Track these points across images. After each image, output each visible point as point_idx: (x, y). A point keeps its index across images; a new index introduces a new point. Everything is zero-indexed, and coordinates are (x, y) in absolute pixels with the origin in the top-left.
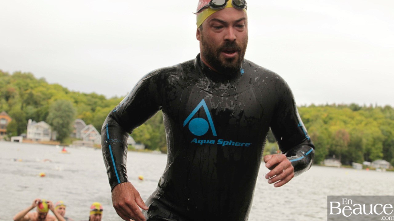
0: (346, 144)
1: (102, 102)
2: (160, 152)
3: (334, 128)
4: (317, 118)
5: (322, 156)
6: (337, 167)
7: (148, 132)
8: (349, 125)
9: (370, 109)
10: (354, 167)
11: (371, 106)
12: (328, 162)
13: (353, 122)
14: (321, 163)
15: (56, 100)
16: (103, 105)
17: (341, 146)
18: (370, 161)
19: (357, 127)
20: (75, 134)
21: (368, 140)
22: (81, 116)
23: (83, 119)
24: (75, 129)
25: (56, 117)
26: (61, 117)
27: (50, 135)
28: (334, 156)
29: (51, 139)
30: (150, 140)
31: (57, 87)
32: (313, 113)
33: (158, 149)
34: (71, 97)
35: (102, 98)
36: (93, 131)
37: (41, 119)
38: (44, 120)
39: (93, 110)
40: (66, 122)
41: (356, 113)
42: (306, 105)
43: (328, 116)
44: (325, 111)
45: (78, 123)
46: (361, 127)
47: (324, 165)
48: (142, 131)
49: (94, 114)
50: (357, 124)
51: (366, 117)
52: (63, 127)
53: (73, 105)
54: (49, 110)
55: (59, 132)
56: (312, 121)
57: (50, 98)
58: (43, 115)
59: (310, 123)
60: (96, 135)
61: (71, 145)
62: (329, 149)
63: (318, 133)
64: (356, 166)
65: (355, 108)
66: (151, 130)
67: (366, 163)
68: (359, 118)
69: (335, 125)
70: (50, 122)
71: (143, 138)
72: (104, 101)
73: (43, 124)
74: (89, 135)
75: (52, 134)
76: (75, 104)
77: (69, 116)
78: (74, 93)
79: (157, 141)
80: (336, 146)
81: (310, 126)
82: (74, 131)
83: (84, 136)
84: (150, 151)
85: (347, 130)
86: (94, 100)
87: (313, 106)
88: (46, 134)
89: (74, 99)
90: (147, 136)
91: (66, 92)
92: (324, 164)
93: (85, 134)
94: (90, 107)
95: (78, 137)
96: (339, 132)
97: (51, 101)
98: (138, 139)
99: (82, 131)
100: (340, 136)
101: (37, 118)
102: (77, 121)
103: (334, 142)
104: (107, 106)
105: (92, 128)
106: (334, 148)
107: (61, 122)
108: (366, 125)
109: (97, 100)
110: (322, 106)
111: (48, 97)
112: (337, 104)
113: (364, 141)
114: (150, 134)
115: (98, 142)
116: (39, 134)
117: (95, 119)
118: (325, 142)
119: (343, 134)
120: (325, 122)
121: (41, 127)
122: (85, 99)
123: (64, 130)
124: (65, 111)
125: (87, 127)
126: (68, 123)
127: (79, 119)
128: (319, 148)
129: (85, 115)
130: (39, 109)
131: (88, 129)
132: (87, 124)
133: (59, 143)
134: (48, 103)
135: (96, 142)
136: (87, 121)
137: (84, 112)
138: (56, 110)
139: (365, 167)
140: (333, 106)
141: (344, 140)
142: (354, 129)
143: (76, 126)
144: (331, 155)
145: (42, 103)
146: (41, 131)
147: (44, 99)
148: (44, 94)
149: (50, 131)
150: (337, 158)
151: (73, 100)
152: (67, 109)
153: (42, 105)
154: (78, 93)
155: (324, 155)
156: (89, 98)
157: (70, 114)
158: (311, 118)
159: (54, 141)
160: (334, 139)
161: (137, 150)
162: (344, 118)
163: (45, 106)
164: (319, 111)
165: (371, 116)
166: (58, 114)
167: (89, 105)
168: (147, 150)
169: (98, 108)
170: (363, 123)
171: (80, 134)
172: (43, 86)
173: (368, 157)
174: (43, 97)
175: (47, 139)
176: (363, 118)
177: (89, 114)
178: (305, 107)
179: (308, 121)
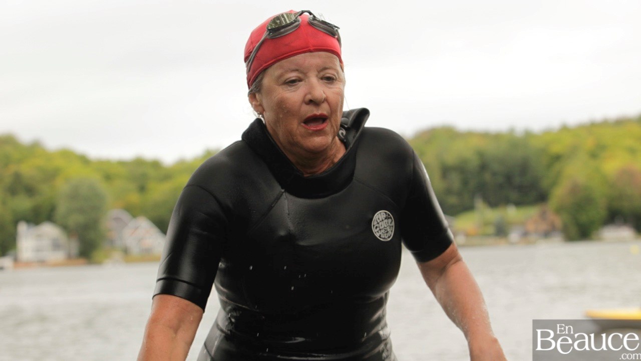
1: (158, 172)
3: (612, 166)
4: (574, 150)
5: (594, 222)
12: (609, 233)
14: (595, 234)
15: (66, 180)
16: (159, 177)
17: (629, 199)
20: (112, 242)
22: (121, 204)
23: (125, 209)
24: (111, 229)
25: (73, 211)
26: (81, 211)
27: (65, 248)
29: (69, 257)
31: (67, 154)
32: (568, 141)
34: (96, 170)
35: (156, 165)
37: (42, 217)
38: (50, 218)
39: (142, 189)
40: (91, 218)
43: (596, 143)
44: (589, 134)
45: (117, 219)
47: (599, 239)
49: (145, 196)
52: (87, 229)
53: (102, 185)
54: (56, 201)
57: (54, 178)
70: (62, 222)
73: (49, 230)
75: (68, 245)
76: (106, 183)
82: (111, 236)
83: (129, 241)
87: (565, 129)
88: (56, 246)
89: (103, 171)
91: (84, 160)
92: (599, 236)
94: (134, 185)
95: (118, 244)
96: (623, 172)
97: (59, 182)
99: (126, 232)
100: (625, 178)
101: (35, 217)
103: (615, 191)
104: (167, 178)
105: (144, 222)
107: (82, 220)
109: (147, 170)
110: (582, 127)
111: (51, 175)
112: (611, 118)
116: (43, 249)
117: (148, 205)
119: (631, 175)
120: (594, 156)
121: (45, 234)
122: (123, 172)
124: (88, 199)
125: (133, 223)
126: (96, 221)
127: (116, 210)
129: (127, 200)
130: (36, 200)
132: (134, 217)
133: (82, 261)
134: (53, 188)
136: (133, 211)
138: (69, 198)
140: (605, 123)
143: (112, 225)
144: (613, 217)
145: (42, 188)
146: (46, 242)
147: (44, 181)
148: (42, 170)
152: (90, 194)
153: (40, 192)
154: (109, 162)
157: (99, 203)
158: (563, 152)
159: (75, 257)
163: (47, 195)
164: (578, 135)
166: (75, 205)
167: (133, 180)
169: (152, 184)
171: (122, 238)
172: (37, 156)
174: (41, 176)
175: (59, 256)
177: (135, 198)
178: (547, 132)
179: (557, 158)
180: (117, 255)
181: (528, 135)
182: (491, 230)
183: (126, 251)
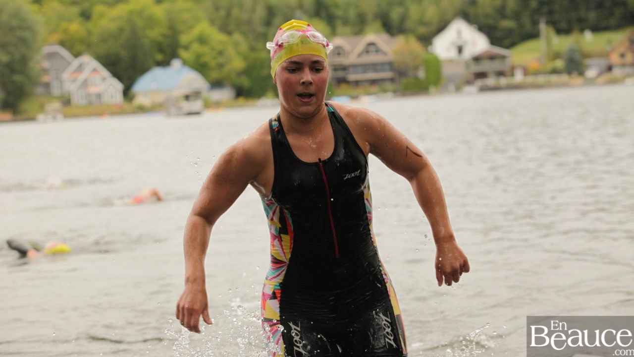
7: (239, 53)
20: (47, 85)
22: (57, 37)
23: (62, 44)
24: (45, 71)
26: (3, 46)
30: (247, 72)
36: (95, 70)
39: (86, 16)
40: (17, 56)
45: (51, 56)
48: (221, 53)
49: (90, 25)
52: (13, 71)
53: (30, 10)
55: (5, 87)
60: (104, 79)
61: (41, 117)
66: (244, 47)
71: (226, 70)
74: (85, 84)
76: (35, 7)
77: (23, 40)
82: (46, 79)
83: (71, 87)
84: (251, 102)
90: (238, 64)
93: (74, 81)
94: (75, 10)
95: (56, 91)
98: (215, 75)
99: (66, 75)
102: (46, 49)
105: (89, 62)
107: (5, 59)
114: (245, 58)
115: (112, 97)
117: (94, 39)
123: (17, 78)
124: (11, 29)
125: (76, 62)
126: (24, 60)
127: (52, 44)
129: (65, 31)
131: (80, 68)
132: (77, 55)
133: (8, 116)
136: (75, 47)
137: (64, 25)
143: (46, 64)
152: (14, 22)
157: (27, 34)
161: (217, 105)
167: (75, 3)
168: (241, 100)
169: (98, 9)
171: (61, 82)
177: (76, 27)
180: (56, 105)
182: (559, 64)
183: (67, 101)
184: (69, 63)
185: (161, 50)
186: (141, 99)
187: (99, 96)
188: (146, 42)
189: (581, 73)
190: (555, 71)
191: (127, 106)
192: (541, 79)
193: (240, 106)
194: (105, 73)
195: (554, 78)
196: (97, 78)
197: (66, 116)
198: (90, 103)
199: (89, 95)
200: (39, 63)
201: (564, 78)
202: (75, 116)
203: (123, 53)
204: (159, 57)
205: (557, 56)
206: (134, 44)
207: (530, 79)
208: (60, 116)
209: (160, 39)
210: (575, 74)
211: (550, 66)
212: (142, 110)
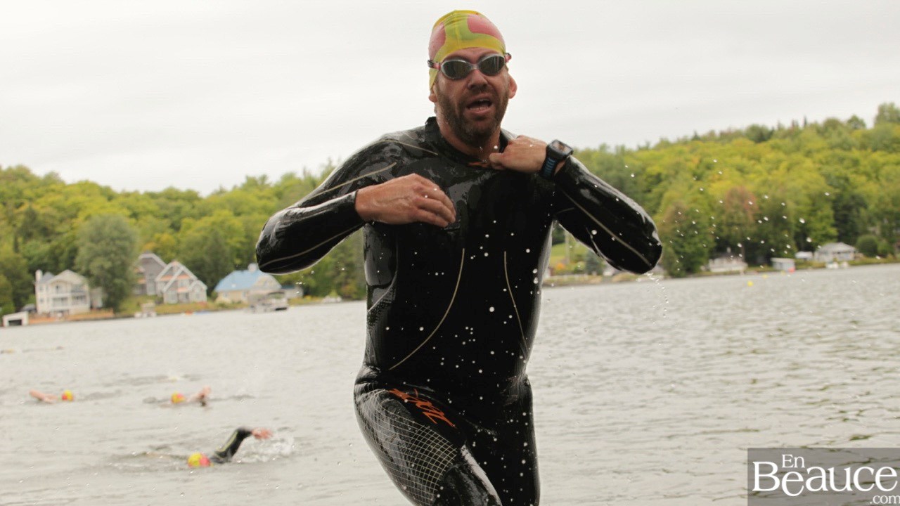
0: (751, 219)
1: (193, 207)
2: (339, 299)
3: (720, 187)
4: (677, 169)
5: (701, 254)
6: (737, 273)
8: (752, 176)
9: (793, 133)
10: (778, 267)
11: (795, 125)
12: (718, 265)
13: (758, 167)
14: (702, 268)
15: (88, 218)
16: (195, 211)
17: (739, 225)
18: (810, 248)
19: (770, 178)
20: (143, 287)
21: (797, 203)
22: (151, 246)
23: (155, 251)
24: (141, 275)
25: (97, 255)
26: (106, 254)
27: (88, 299)
28: (729, 250)
29: (92, 307)
31: (87, 188)
32: (668, 159)
33: (334, 293)
34: (123, 205)
35: (191, 197)
36: (183, 273)
37: (62, 265)
38: (70, 266)
39: (175, 227)
40: (118, 263)
41: (762, 147)
42: (648, 144)
43: (701, 161)
44: (693, 151)
45: (146, 262)
46: (779, 175)
47: (709, 274)
49: (179, 235)
50: (769, 172)
51: (787, 153)
52: (114, 276)
53: (129, 223)
54: (77, 243)
55: (106, 288)
56: (667, 176)
57: (74, 216)
58: (65, 256)
59: (664, 183)
60: (191, 281)
61: (138, 314)
62: (715, 235)
63: (685, 204)
64: (781, 264)
65: (760, 135)
67: (802, 255)
68: (772, 156)
69: (719, 179)
70: (84, 269)
72: (196, 203)
73: (68, 276)
74: (175, 285)
75: (91, 295)
76: (133, 220)
77: (123, 249)
78: (127, 195)
79: (329, 273)
80: (730, 225)
81: (666, 189)
82: (142, 282)
83: (164, 289)
84: (317, 300)
85: (750, 188)
86: (174, 204)
87: (664, 144)
88: (78, 298)
89: (129, 208)
91: (109, 195)
92: (708, 270)
93: (166, 283)
94: (166, 222)
95: (151, 293)
96: (732, 194)
97: (79, 221)
99: (158, 279)
100: (736, 202)
101: (54, 265)
102: (142, 257)
103: (724, 217)
104: (203, 214)
105: (179, 267)
106: (726, 232)
107: (108, 265)
108: (789, 169)
109: (180, 203)
110: (684, 142)
111: (71, 214)
112: (717, 132)
113: (791, 205)
115: (198, 296)
116: (63, 299)
117: (183, 246)
118: (704, 221)
119: (743, 198)
120: (699, 178)
121: (66, 283)
122: (152, 206)
123: (117, 281)
124: (113, 239)
125: (167, 267)
126: (124, 266)
127: (146, 252)
128: (693, 236)
129: (158, 240)
130: (54, 243)
131: (171, 272)
132: (168, 261)
133: (110, 314)
134: (72, 229)
135: (193, 298)
136: (166, 253)
137: (157, 235)
138: (92, 240)
139: (800, 265)
140: (711, 137)
141: (744, 211)
142: (765, 183)
143: (142, 269)
144: (722, 247)
145: (59, 229)
146: (66, 292)
147: (62, 221)
148: (59, 208)
149: (86, 288)
150: (736, 252)
151: (128, 213)
152: (116, 234)
153: (59, 234)
154: (135, 195)
155: (706, 251)
156: (163, 200)
157: (127, 244)
158: (664, 172)
159: (99, 309)
160: (723, 212)
162: (738, 160)
163: (65, 236)
164: (681, 153)
165: (798, 149)
166: (98, 248)
167: (166, 216)
168: (308, 298)
169: (186, 221)
170: (783, 166)
171: (155, 284)
172: (53, 191)
173: (804, 241)
174: (59, 215)
175: (83, 307)
176: (781, 155)
177: (167, 237)
178: (646, 148)
179: (658, 179)
180: (151, 304)
181: (623, 152)
182: (581, 265)
183: (160, 301)
184: (163, 268)
185: (239, 256)
186: (222, 298)
187: (187, 295)
188: (227, 249)
189: (600, 273)
190: (577, 272)
191: (210, 304)
192: (566, 278)
193: (307, 304)
194: (192, 276)
195: (577, 277)
196: (185, 280)
197: (158, 314)
198: (179, 302)
199: (178, 295)
200: (136, 268)
201: (586, 277)
202: (166, 314)
203: (207, 259)
204: (238, 262)
205: (579, 258)
206: (216, 250)
207: (556, 278)
208: (154, 314)
209: (238, 246)
210: (594, 274)
211: (573, 267)
212: (224, 307)
